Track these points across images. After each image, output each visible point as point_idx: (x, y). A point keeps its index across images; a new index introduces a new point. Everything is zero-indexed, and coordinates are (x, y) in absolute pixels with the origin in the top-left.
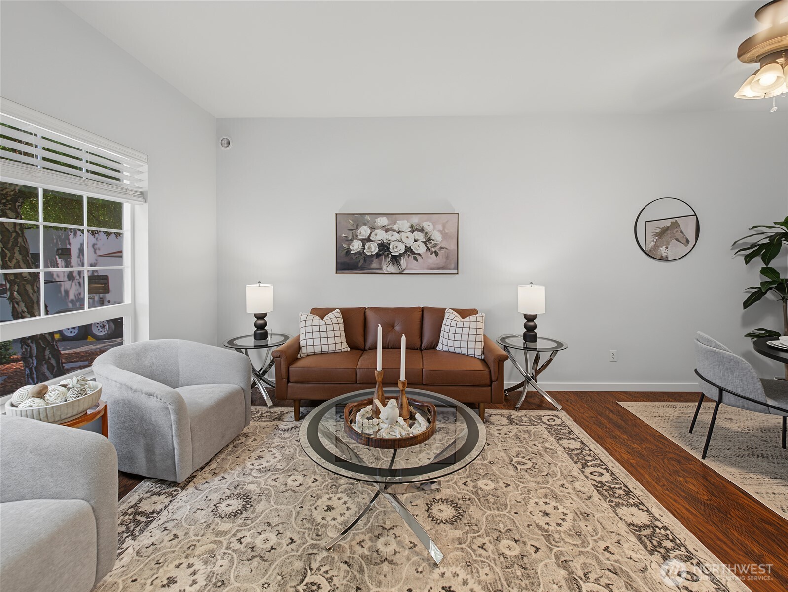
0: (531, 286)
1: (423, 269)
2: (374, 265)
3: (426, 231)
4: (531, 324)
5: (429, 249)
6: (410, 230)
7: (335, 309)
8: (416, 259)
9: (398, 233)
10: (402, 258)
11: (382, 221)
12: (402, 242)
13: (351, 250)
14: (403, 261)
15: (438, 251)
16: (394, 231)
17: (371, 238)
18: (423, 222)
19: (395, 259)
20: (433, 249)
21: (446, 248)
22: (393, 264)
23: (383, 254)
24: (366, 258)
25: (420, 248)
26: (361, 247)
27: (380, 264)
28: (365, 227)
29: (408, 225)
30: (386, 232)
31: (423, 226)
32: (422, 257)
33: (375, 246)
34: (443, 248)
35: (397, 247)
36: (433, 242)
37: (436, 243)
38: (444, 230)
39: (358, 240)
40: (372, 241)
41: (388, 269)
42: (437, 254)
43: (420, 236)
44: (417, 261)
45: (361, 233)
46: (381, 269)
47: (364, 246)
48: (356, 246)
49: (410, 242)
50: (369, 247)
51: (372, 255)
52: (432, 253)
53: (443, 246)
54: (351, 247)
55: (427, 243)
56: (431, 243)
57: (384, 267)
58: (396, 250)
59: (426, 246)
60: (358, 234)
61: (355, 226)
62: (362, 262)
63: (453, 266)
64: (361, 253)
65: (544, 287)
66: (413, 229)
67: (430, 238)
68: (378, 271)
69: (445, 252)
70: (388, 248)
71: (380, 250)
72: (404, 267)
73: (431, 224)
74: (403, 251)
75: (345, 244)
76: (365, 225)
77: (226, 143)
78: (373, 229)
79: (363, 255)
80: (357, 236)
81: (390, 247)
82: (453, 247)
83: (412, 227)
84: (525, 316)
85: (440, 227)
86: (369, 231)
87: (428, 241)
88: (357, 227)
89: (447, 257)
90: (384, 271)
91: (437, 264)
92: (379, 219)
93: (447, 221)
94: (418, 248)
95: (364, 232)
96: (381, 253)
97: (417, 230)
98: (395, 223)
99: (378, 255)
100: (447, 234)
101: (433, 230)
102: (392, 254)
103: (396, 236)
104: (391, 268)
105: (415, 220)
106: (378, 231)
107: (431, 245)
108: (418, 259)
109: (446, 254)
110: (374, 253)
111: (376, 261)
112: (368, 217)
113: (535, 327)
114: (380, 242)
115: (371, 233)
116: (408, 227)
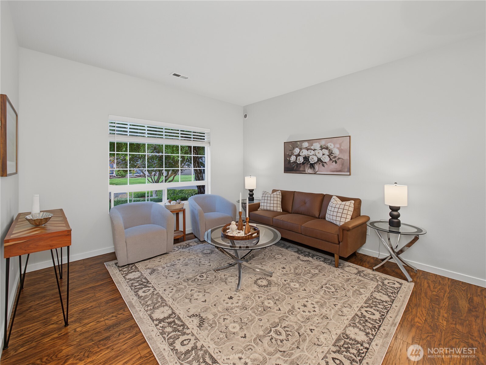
0: (396, 185)
1: (327, 171)
2: (301, 169)
3: (329, 149)
4: (395, 213)
5: (331, 160)
6: (320, 148)
7: (278, 190)
8: (323, 166)
9: (314, 151)
10: (316, 164)
11: (306, 145)
12: (316, 156)
13: (291, 161)
14: (316, 167)
15: (337, 160)
16: (312, 149)
17: (300, 154)
18: (328, 143)
19: (312, 166)
20: (334, 160)
21: (342, 159)
22: (311, 168)
23: (305, 163)
24: (298, 165)
25: (326, 159)
26: (295, 159)
27: (305, 168)
28: (297, 149)
29: (319, 146)
30: (307, 150)
31: (327, 146)
32: (327, 164)
33: (302, 158)
34: (340, 158)
35: (313, 159)
36: (334, 155)
37: (335, 155)
38: (340, 147)
39: (294, 155)
40: (300, 156)
41: (308, 171)
42: (336, 162)
43: (326, 152)
44: (324, 166)
45: (295, 152)
46: (305, 171)
47: (296, 158)
48: (293, 159)
49: (320, 156)
50: (299, 159)
51: (300, 163)
52: (333, 162)
53: (340, 157)
54: (291, 160)
55: (330, 156)
56: (333, 155)
57: (306, 170)
58: (312, 160)
59: (329, 158)
60: (294, 152)
61: (292, 148)
62: (295, 167)
63: (346, 170)
64: (295, 162)
65: (407, 187)
66: (322, 148)
67: (332, 152)
68: (303, 172)
69: (341, 161)
70: (308, 159)
71: (304, 161)
72: (317, 170)
73: (332, 145)
74: (316, 161)
75: (288, 158)
76: (297, 147)
77: (245, 116)
78: (301, 149)
79: (296, 163)
80: (293, 153)
81: (310, 159)
82: (346, 157)
83: (321, 147)
84: (391, 208)
85: (338, 146)
86: (299, 150)
87: (331, 154)
88: (294, 149)
89: (343, 164)
90: (306, 172)
91: (336, 168)
92: (304, 143)
93: (342, 142)
94: (325, 159)
95: (297, 151)
96: (305, 162)
97: (324, 148)
98: (312, 145)
99: (303, 163)
100: (342, 149)
101: (334, 148)
102: (311, 163)
103: (313, 152)
104: (310, 171)
105: (323, 143)
106: (303, 150)
107: (332, 157)
108: (325, 165)
109: (342, 162)
110: (301, 162)
111: (302, 166)
112: (298, 143)
113: (399, 216)
114: (304, 156)
115: (300, 152)
116: (319, 147)
